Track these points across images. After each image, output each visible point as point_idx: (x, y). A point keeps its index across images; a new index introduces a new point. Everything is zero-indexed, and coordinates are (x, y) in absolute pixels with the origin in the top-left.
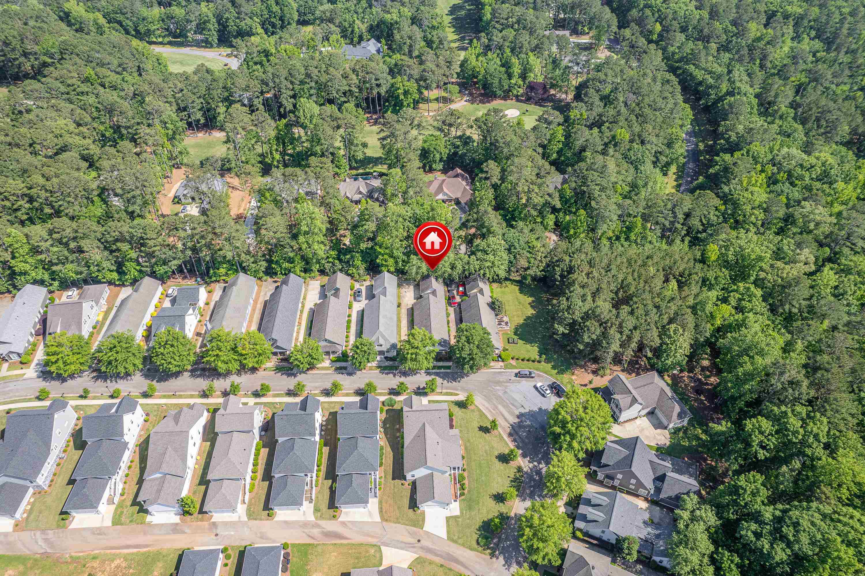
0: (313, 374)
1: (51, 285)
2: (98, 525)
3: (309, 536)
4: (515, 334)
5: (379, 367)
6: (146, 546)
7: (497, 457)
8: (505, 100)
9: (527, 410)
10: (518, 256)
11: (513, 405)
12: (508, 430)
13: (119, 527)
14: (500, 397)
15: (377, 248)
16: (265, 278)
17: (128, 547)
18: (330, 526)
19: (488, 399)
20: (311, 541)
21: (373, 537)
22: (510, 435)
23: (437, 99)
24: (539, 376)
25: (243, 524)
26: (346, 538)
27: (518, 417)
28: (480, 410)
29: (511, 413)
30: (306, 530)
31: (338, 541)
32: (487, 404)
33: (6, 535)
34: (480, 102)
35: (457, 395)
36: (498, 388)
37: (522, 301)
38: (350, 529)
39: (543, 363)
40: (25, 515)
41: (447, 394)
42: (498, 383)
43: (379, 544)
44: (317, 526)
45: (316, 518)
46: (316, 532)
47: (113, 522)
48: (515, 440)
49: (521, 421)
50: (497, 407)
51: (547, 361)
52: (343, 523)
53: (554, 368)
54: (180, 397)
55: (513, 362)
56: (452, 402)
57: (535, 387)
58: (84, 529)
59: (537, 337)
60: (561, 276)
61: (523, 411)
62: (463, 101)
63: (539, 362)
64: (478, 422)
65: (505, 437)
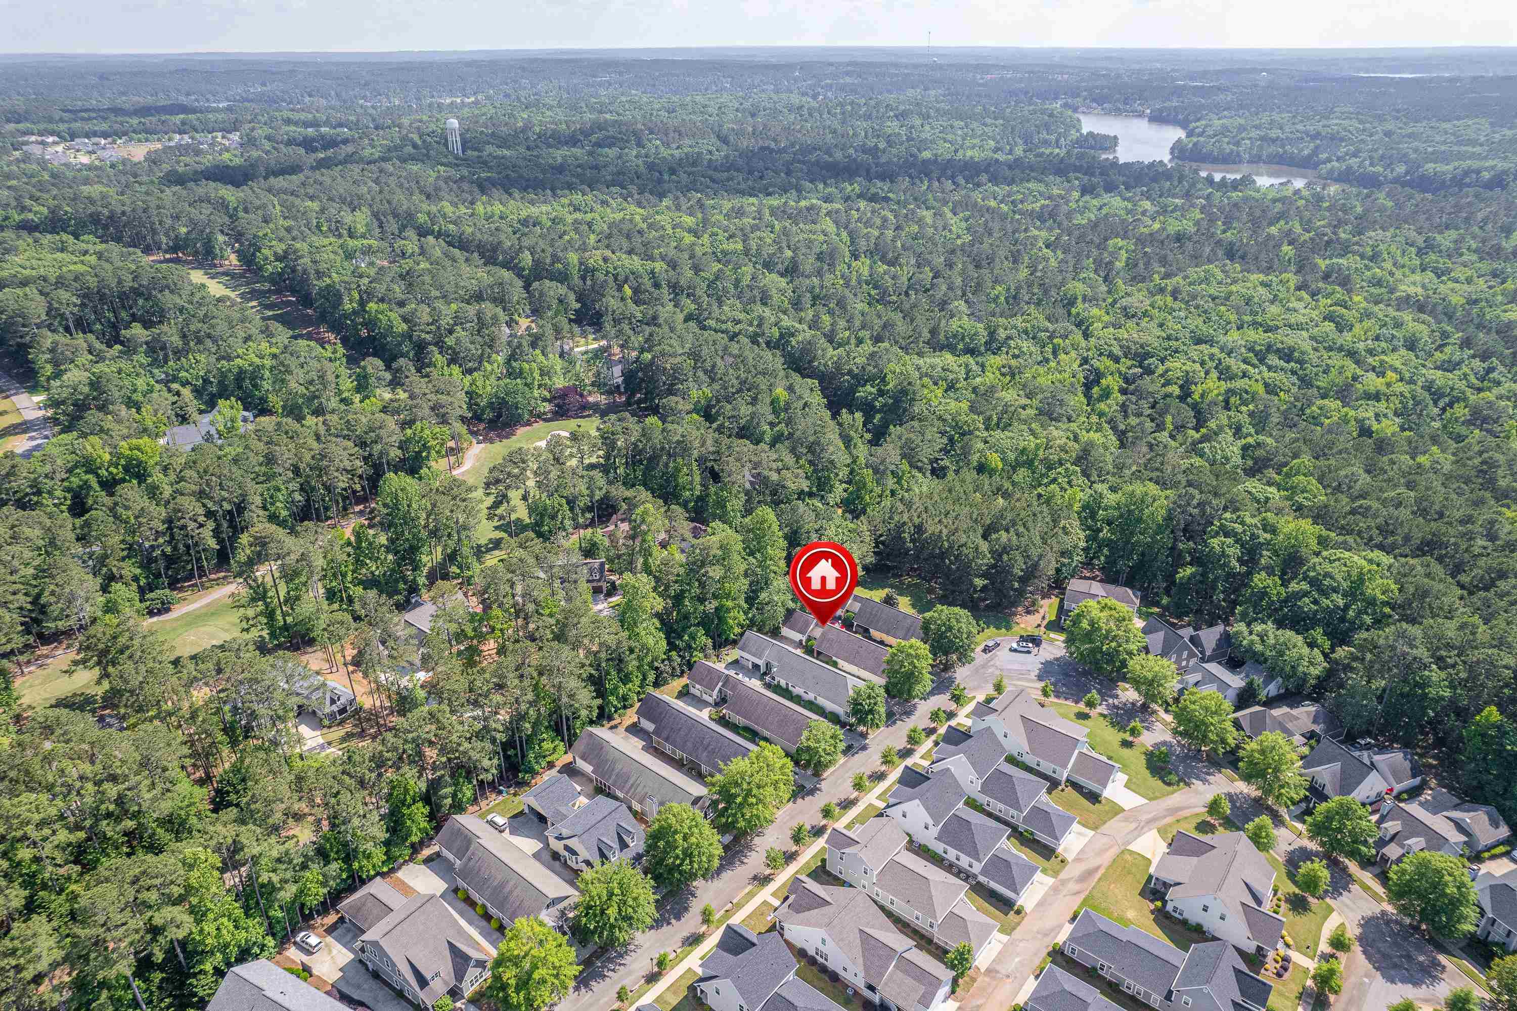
3: (1075, 894)
18: (1072, 871)
20: (1082, 896)
21: (1107, 850)
25: (1011, 943)
26: (1097, 868)
30: (1065, 893)
31: (1098, 875)
38: (1088, 858)
43: (1122, 848)
44: (1064, 882)
45: (1056, 877)
46: (1073, 886)
52: (1078, 860)
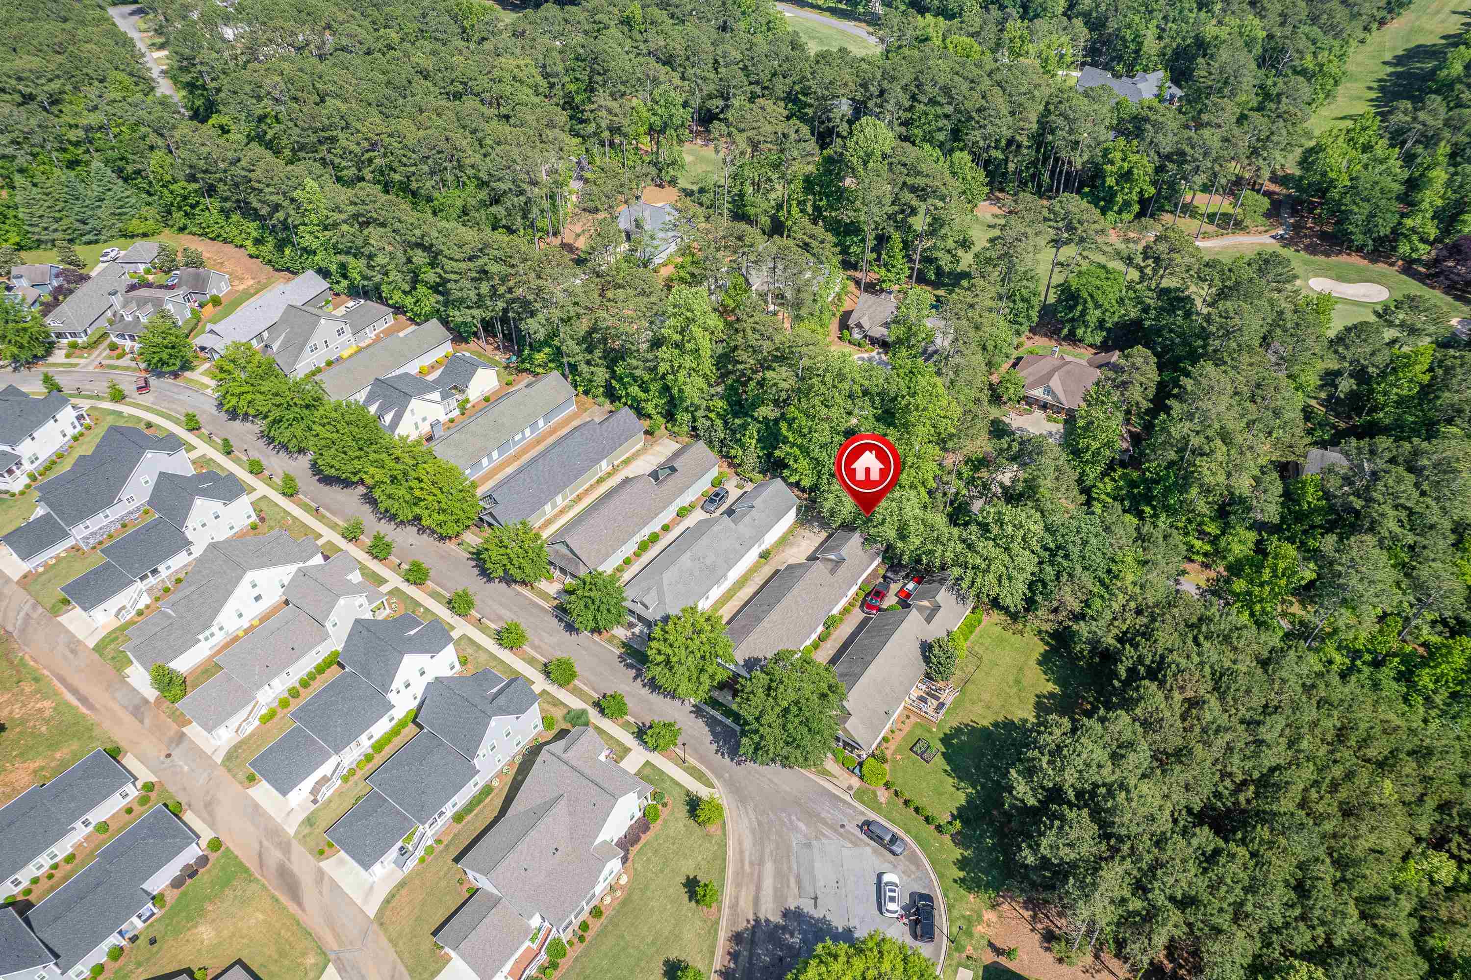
0: (519, 594)
1: (338, 282)
2: (81, 638)
3: (260, 855)
4: (946, 740)
5: (624, 645)
6: (91, 707)
7: (667, 962)
8: (1373, 261)
9: (818, 914)
10: (1064, 578)
11: (799, 882)
12: (742, 926)
13: (97, 655)
14: (789, 847)
15: (783, 426)
16: (601, 399)
17: (75, 691)
18: (301, 862)
19: (761, 834)
20: (253, 867)
22: (737, 938)
23: (1211, 217)
24: (913, 859)
25: (210, 764)
26: (300, 904)
27: (786, 914)
28: (723, 846)
29: (779, 895)
30: (265, 843)
32: (748, 844)
33: (8, 580)
34: (1307, 248)
35: (711, 786)
36: (802, 826)
37: (1025, 683)
38: (320, 892)
39: (947, 839)
40: (41, 570)
41: (693, 772)
42: (811, 816)
43: (332, 956)
44: (286, 847)
45: (297, 833)
46: (274, 856)
47: (97, 645)
48: (734, 956)
49: (784, 928)
50: (761, 863)
51: (959, 839)
52: (321, 875)
53: (962, 864)
54: (321, 518)
55: (883, 796)
56: (688, 793)
57: (880, 876)
58: (67, 631)
59: (986, 775)
60: (1132, 672)
61: (807, 907)
62: (1267, 235)
63: (939, 828)
64: (698, 867)
65: (723, 935)
